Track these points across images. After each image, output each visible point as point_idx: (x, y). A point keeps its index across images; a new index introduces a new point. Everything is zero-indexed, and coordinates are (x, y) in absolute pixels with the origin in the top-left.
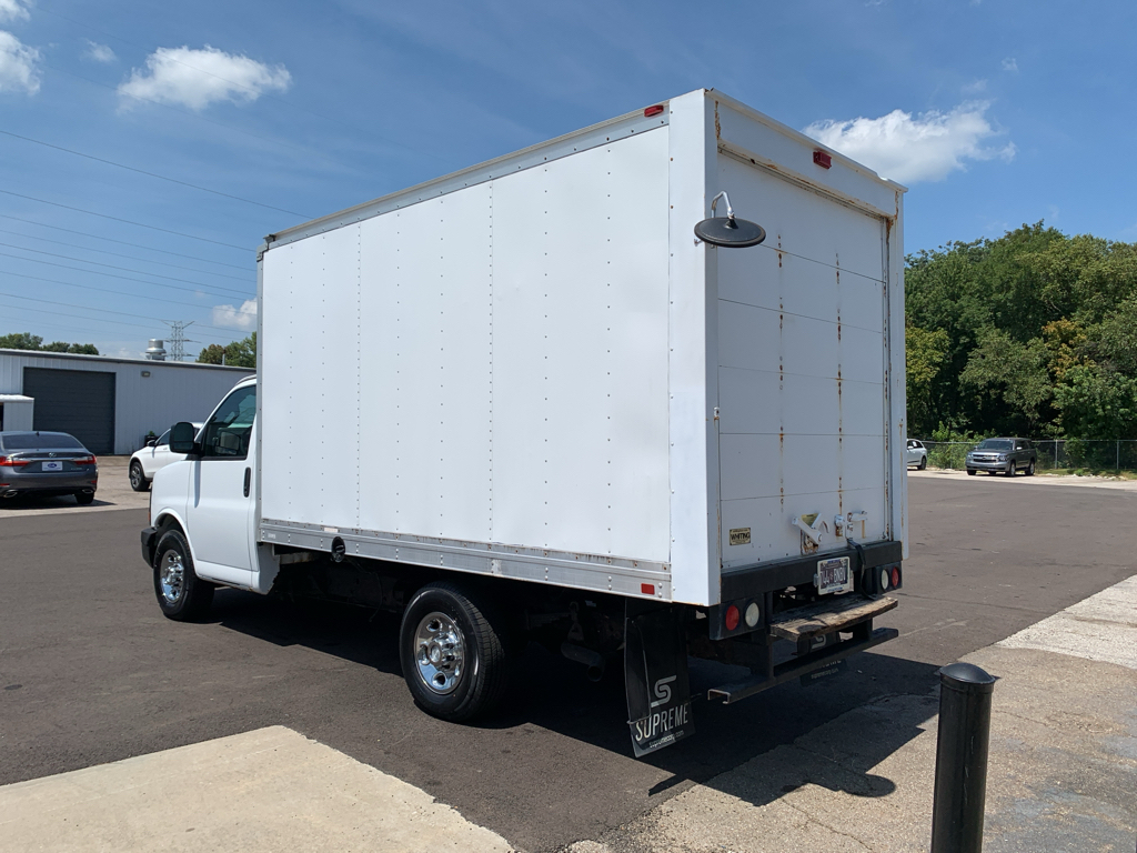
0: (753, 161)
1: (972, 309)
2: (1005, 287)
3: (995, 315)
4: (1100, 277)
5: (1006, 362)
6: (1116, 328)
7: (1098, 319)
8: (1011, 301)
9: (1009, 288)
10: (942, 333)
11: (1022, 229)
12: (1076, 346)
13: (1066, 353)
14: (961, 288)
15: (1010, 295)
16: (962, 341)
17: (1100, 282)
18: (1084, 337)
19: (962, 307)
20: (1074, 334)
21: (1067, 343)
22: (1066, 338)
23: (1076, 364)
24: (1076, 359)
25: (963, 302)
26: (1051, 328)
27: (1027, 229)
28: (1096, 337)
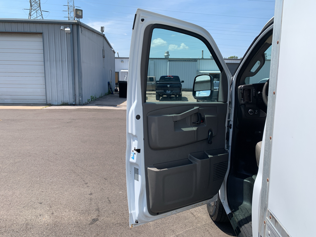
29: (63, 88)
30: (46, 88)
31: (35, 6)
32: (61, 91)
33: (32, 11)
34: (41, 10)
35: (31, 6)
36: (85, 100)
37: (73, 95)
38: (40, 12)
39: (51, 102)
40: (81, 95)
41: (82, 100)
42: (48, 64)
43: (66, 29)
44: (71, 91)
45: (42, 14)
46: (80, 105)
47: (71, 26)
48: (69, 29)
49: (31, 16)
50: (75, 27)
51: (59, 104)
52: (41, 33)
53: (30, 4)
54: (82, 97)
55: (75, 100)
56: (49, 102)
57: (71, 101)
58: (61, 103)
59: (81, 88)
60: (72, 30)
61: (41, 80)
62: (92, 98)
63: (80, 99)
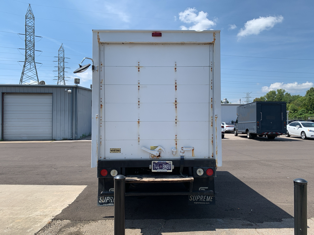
0: (123, 43)
29: (64, 128)
30: (52, 129)
31: (30, 59)
32: (63, 130)
33: (27, 63)
34: (34, 62)
35: (26, 59)
36: (79, 137)
37: (71, 133)
38: (34, 64)
39: (55, 139)
40: (76, 133)
41: (77, 136)
42: (55, 113)
43: (68, 91)
44: (70, 130)
45: (35, 66)
46: (75, 140)
47: (72, 89)
48: (71, 91)
49: (25, 67)
50: (74, 89)
51: (61, 139)
52: (52, 93)
53: (25, 57)
54: (77, 134)
55: (72, 137)
56: (54, 139)
57: (70, 137)
58: (62, 139)
59: (76, 128)
60: (72, 91)
61: (50, 124)
62: (83, 135)
63: (76, 136)
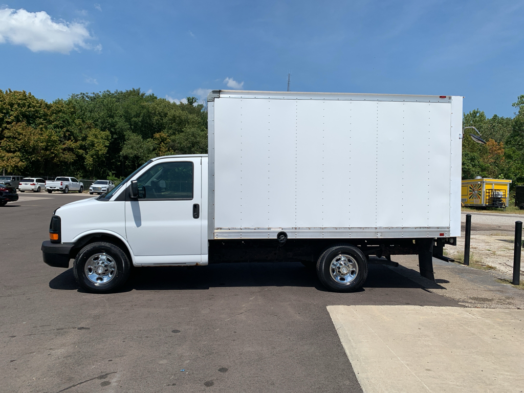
1: (121, 124)
2: (137, 116)
3: (131, 127)
4: (174, 117)
5: (140, 147)
6: (181, 138)
7: (174, 134)
8: (140, 122)
9: (139, 117)
10: (108, 133)
11: (132, 90)
12: (167, 144)
13: (163, 146)
14: (114, 113)
15: (140, 119)
16: (114, 137)
17: (174, 119)
18: (170, 141)
19: (116, 122)
20: (166, 139)
21: (164, 142)
22: (163, 140)
23: (167, 151)
24: (167, 149)
25: (116, 119)
26: (157, 135)
27: (134, 91)
28: (174, 141)
